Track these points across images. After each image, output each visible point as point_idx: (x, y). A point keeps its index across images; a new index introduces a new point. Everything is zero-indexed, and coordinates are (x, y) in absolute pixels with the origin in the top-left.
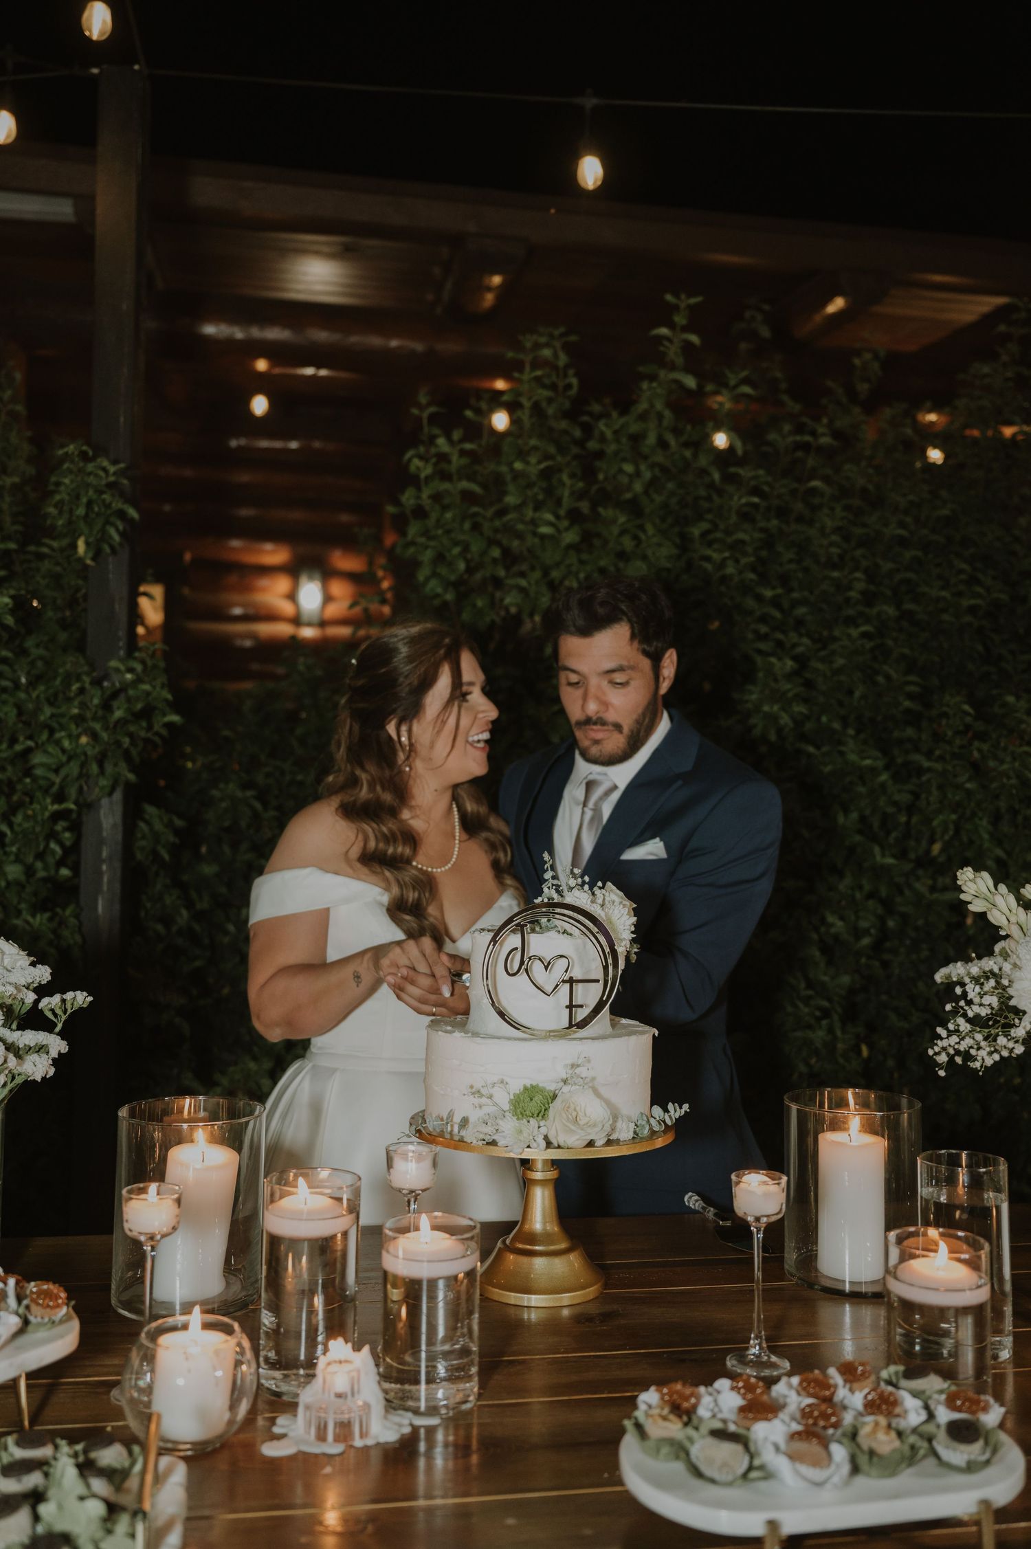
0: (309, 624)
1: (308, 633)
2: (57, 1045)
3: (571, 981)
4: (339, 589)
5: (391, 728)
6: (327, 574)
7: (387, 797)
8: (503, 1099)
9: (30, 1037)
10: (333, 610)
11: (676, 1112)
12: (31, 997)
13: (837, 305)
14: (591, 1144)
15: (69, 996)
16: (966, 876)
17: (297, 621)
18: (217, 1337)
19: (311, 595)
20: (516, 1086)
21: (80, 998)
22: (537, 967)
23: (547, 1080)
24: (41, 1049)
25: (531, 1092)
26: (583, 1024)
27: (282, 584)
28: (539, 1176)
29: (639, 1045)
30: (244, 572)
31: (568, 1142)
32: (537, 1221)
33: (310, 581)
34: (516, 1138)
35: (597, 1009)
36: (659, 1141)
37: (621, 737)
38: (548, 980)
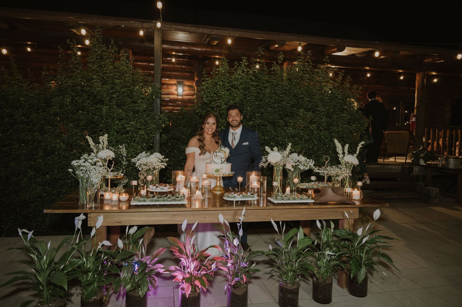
0: (180, 96)
1: (180, 97)
2: (165, 164)
3: (222, 158)
4: (186, 88)
6: (184, 85)
8: (214, 170)
9: (163, 163)
10: (185, 93)
11: (233, 173)
12: (162, 159)
13: (276, 46)
14: (223, 175)
15: (166, 159)
16: (266, 147)
17: (178, 95)
18: (186, 190)
19: (180, 90)
20: (215, 169)
21: (167, 159)
22: (218, 157)
23: (219, 168)
25: (217, 169)
26: (223, 163)
27: (175, 88)
28: (218, 180)
29: (229, 165)
30: (167, 85)
31: (221, 174)
32: (218, 184)
33: (180, 87)
34: (215, 174)
35: (225, 161)
36: (231, 175)
37: (238, 123)
38: (219, 158)
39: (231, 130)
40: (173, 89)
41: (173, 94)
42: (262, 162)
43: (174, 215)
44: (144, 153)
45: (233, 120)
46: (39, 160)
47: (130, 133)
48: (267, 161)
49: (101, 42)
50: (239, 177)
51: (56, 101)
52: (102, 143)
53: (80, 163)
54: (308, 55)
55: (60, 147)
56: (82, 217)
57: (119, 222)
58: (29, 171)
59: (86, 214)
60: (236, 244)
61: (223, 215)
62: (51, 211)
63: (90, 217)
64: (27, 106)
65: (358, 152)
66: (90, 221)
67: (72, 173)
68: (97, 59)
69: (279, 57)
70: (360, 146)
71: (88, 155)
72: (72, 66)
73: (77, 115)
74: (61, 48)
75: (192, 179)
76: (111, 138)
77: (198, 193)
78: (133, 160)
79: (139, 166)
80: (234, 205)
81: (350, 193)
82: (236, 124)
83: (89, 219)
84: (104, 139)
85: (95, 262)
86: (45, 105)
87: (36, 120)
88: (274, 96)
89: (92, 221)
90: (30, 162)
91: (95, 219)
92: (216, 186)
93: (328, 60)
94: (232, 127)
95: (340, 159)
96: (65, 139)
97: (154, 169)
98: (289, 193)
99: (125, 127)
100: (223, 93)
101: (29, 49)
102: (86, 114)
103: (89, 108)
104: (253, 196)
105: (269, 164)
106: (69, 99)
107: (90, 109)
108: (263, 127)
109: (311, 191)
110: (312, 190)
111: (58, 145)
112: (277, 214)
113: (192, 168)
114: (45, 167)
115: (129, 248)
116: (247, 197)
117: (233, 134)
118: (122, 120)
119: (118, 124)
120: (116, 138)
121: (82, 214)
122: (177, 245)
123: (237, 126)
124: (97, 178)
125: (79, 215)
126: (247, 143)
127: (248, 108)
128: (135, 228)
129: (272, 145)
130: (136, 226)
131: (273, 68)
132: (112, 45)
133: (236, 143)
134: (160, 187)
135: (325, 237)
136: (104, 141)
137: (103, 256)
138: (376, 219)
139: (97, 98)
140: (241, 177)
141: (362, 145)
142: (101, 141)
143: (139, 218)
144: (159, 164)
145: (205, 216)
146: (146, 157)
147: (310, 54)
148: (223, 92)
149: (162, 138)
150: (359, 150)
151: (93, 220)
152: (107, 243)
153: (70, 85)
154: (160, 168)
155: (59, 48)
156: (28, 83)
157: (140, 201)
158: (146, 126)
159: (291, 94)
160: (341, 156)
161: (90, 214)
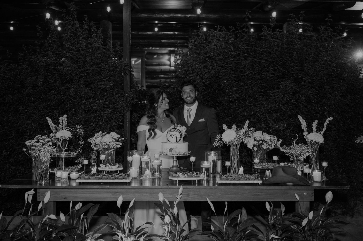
0: (173, 66)
1: (172, 68)
2: (121, 144)
3: (176, 137)
5: (155, 105)
6: (176, 54)
7: (153, 114)
8: (168, 150)
9: (118, 143)
10: (177, 62)
11: (189, 152)
12: (118, 139)
13: (269, 7)
14: (177, 154)
17: (169, 66)
20: (170, 149)
21: (123, 139)
22: (172, 136)
23: (173, 147)
24: (119, 144)
25: (171, 149)
26: (178, 142)
27: (167, 57)
28: (175, 159)
29: (186, 144)
30: (158, 55)
31: (174, 154)
32: (175, 164)
33: (173, 56)
34: (169, 153)
35: (180, 140)
36: (187, 155)
37: (193, 99)
38: (174, 137)
39: (186, 107)
40: (165, 59)
41: (165, 65)
42: (216, 141)
43: (116, 193)
44: (100, 132)
45: (188, 97)
46: (12, 141)
47: (98, 112)
48: (221, 139)
49: (76, 18)
50: (191, 157)
51: (30, 82)
52: (62, 124)
53: (32, 143)
54: (301, 16)
55: (31, 127)
56: (32, 192)
57: (64, 198)
58: (4, 152)
59: (35, 190)
60: (168, 221)
61: (163, 194)
62: (6, 186)
63: (39, 193)
64: (3, 88)
65: (324, 129)
66: (39, 196)
67: (26, 152)
68: (71, 36)
69: (270, 20)
70: (327, 122)
71: (41, 136)
72: (47, 45)
73: (48, 95)
74: (39, 26)
75: (143, 158)
76: (80, 118)
77: (148, 172)
78: (90, 140)
79: (94, 146)
80: (177, 185)
81: (309, 174)
82: (190, 101)
83: (38, 194)
84: (63, 119)
85: (41, 233)
86: (20, 86)
87: (12, 101)
88: (258, 66)
89: (40, 196)
90: (5, 143)
91: (43, 195)
92: (173, 166)
93: (331, 19)
94: (187, 104)
95: (305, 137)
96: (36, 119)
97: (109, 148)
98: (243, 173)
99: (92, 106)
100: (197, 66)
101: (12, 28)
102: (57, 94)
103: (59, 88)
104: (198, 175)
105: (223, 143)
106: (42, 80)
107: (61, 89)
108: (242, 102)
109: (269, 172)
110: (270, 170)
111: (30, 126)
112: (219, 194)
113: (144, 147)
114: (17, 147)
115: (73, 223)
116: (192, 177)
117: (188, 110)
118: (90, 98)
119: (85, 103)
120: (85, 118)
121: (33, 190)
122: (115, 220)
123: (193, 103)
124: (47, 156)
125: (30, 190)
126: (203, 120)
127: (225, 81)
128: (80, 204)
129: (253, 122)
130: (81, 202)
131: (263, 33)
132: (85, 21)
133: (191, 121)
134: (108, 166)
135: (272, 219)
136: (63, 121)
137: (48, 228)
138: (329, 202)
139: (67, 77)
140: (194, 156)
141: (329, 121)
142: (60, 121)
143: (83, 194)
144: (113, 143)
145: (146, 195)
146: (101, 137)
147: (303, 15)
148: (198, 64)
149: (134, 117)
150: (326, 127)
151: (42, 196)
152: (53, 217)
153: (43, 65)
154: (115, 148)
155: (37, 26)
156: (6, 64)
157: (85, 179)
158: (115, 104)
159: (279, 63)
160: (305, 133)
161: (40, 190)
